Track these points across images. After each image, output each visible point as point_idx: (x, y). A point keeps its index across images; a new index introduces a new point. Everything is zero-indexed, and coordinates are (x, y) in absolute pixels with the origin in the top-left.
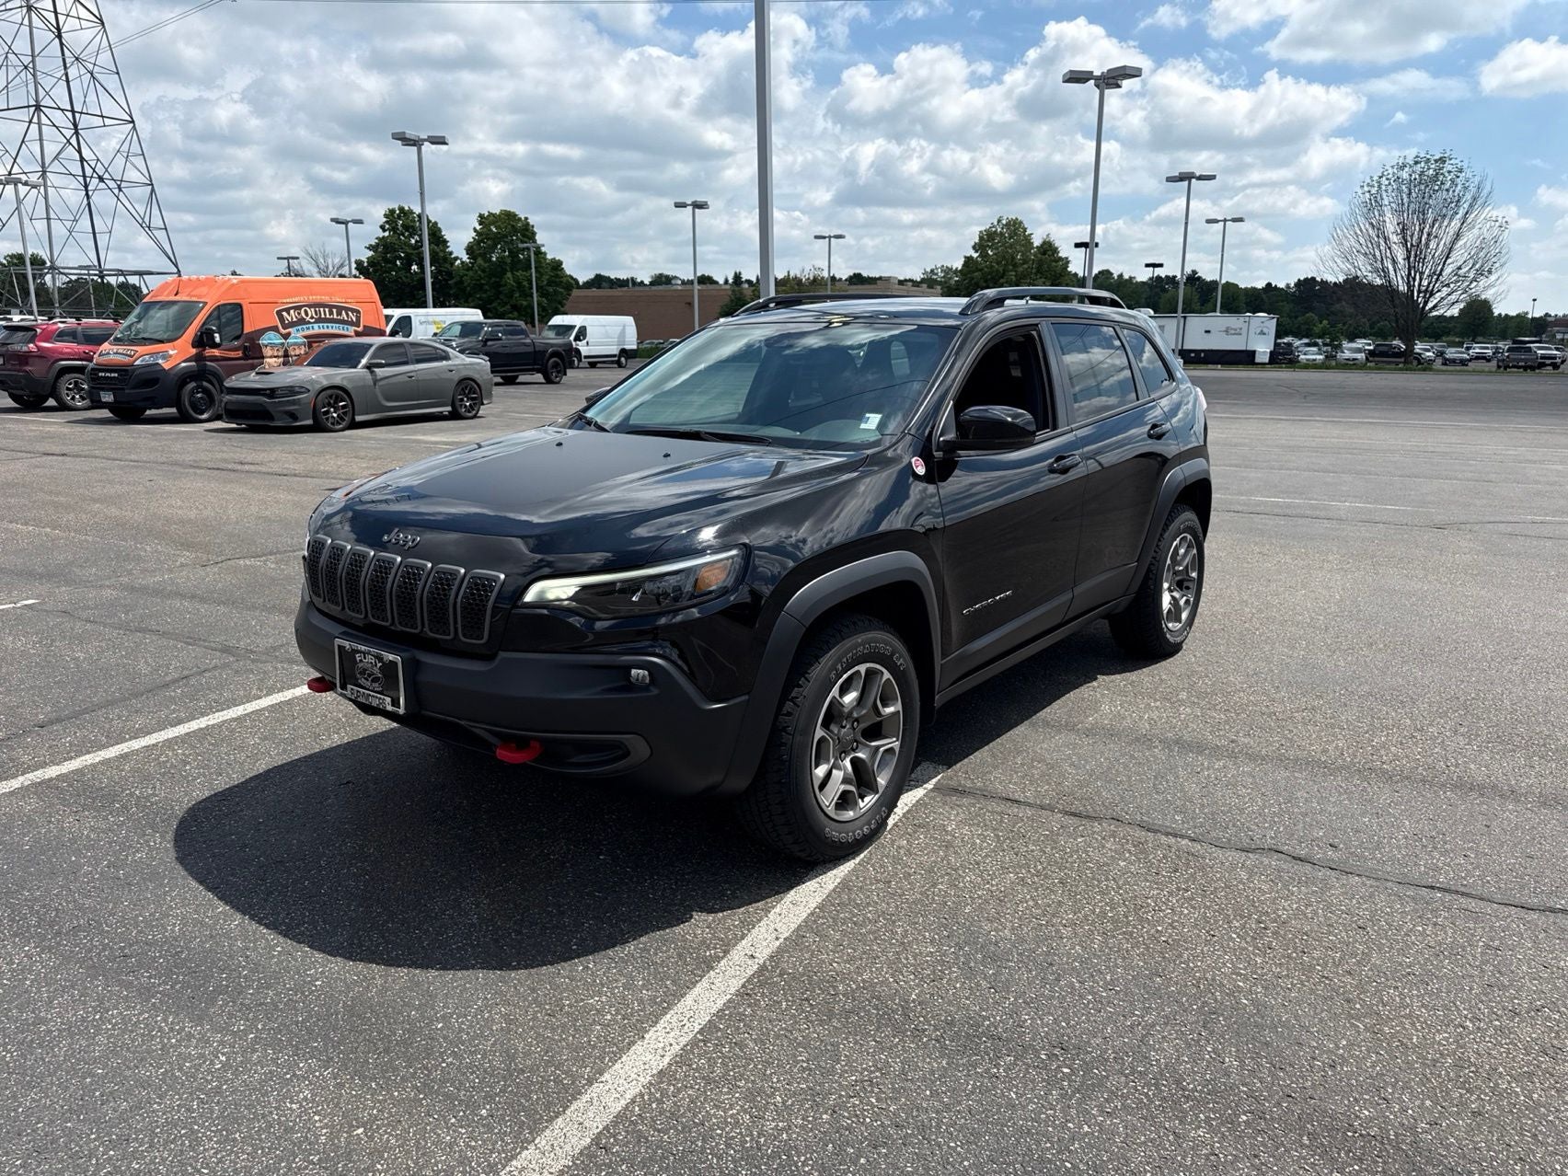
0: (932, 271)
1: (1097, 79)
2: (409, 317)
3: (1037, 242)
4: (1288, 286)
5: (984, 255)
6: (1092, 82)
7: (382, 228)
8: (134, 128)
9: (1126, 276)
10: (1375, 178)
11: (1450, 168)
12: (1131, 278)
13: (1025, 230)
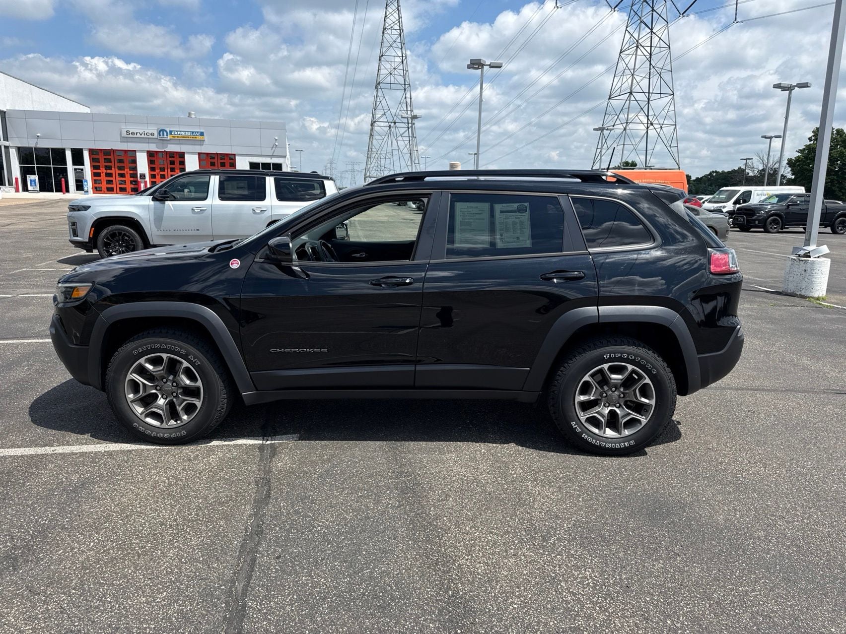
2: (751, 191)
7: (810, 139)
8: (673, 98)
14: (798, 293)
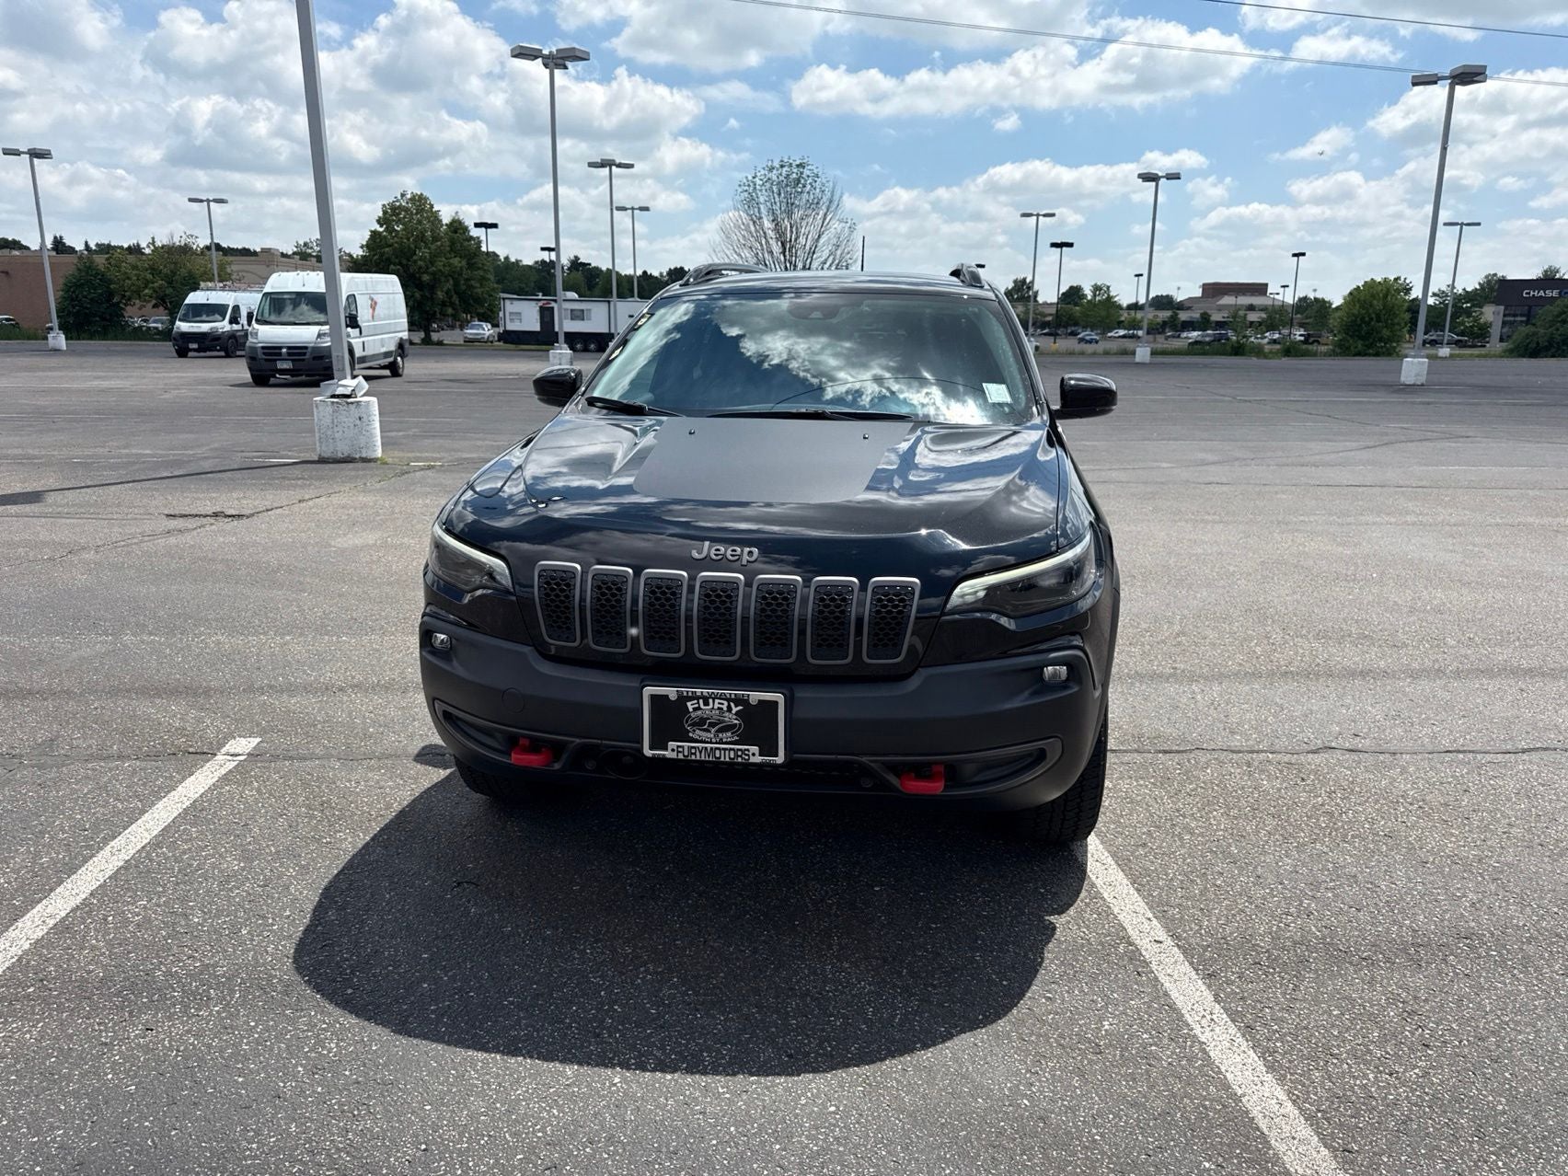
0: (305, 244)
1: (544, 57)
3: (446, 219)
4: (661, 274)
5: (390, 230)
6: (540, 60)
9: (513, 260)
10: (750, 178)
11: (808, 173)
12: (517, 261)
13: (432, 206)
14: (357, 456)
